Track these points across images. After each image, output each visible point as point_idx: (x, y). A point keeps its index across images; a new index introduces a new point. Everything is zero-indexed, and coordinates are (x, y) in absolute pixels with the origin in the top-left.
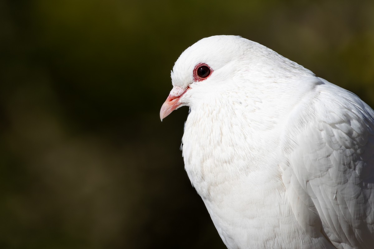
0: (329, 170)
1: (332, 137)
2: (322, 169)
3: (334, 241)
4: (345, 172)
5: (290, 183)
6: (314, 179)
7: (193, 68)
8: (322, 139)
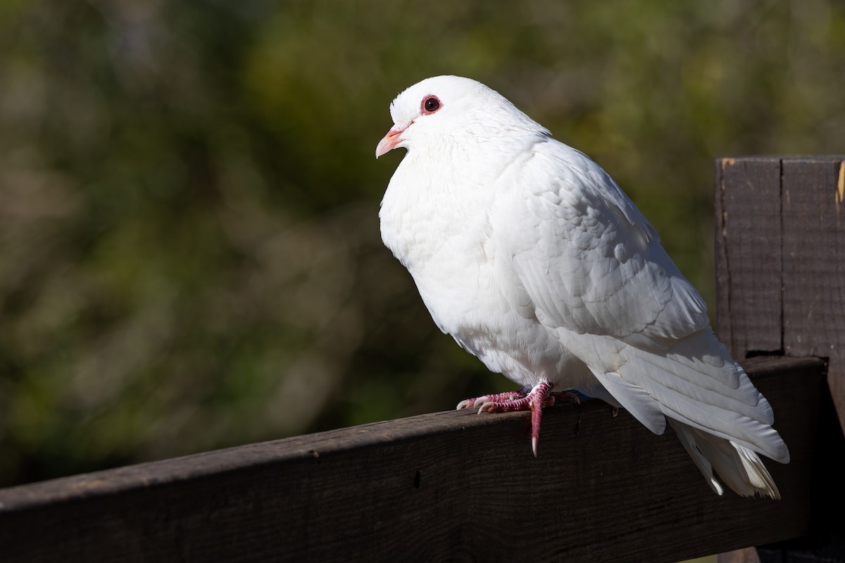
0: (539, 242)
3: (547, 325)
4: (558, 243)
6: (521, 252)
7: (421, 99)
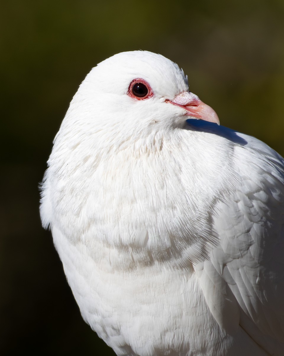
1: (251, 208)
2: (242, 248)
5: (203, 269)
6: (233, 260)
8: (239, 211)
